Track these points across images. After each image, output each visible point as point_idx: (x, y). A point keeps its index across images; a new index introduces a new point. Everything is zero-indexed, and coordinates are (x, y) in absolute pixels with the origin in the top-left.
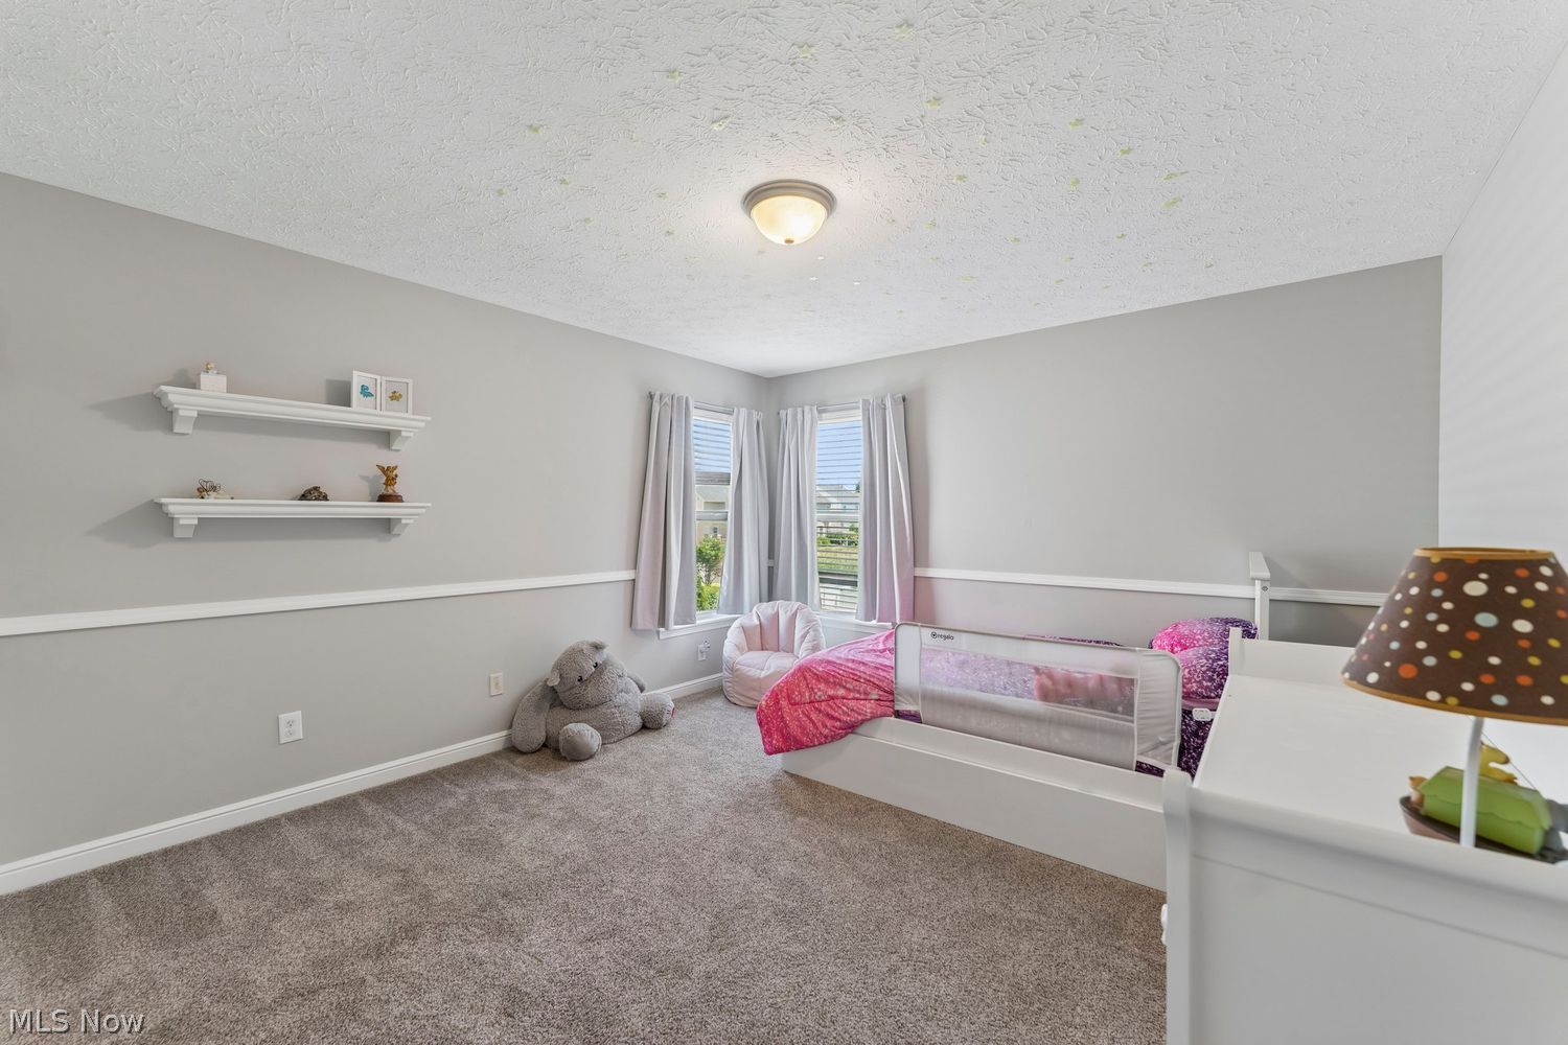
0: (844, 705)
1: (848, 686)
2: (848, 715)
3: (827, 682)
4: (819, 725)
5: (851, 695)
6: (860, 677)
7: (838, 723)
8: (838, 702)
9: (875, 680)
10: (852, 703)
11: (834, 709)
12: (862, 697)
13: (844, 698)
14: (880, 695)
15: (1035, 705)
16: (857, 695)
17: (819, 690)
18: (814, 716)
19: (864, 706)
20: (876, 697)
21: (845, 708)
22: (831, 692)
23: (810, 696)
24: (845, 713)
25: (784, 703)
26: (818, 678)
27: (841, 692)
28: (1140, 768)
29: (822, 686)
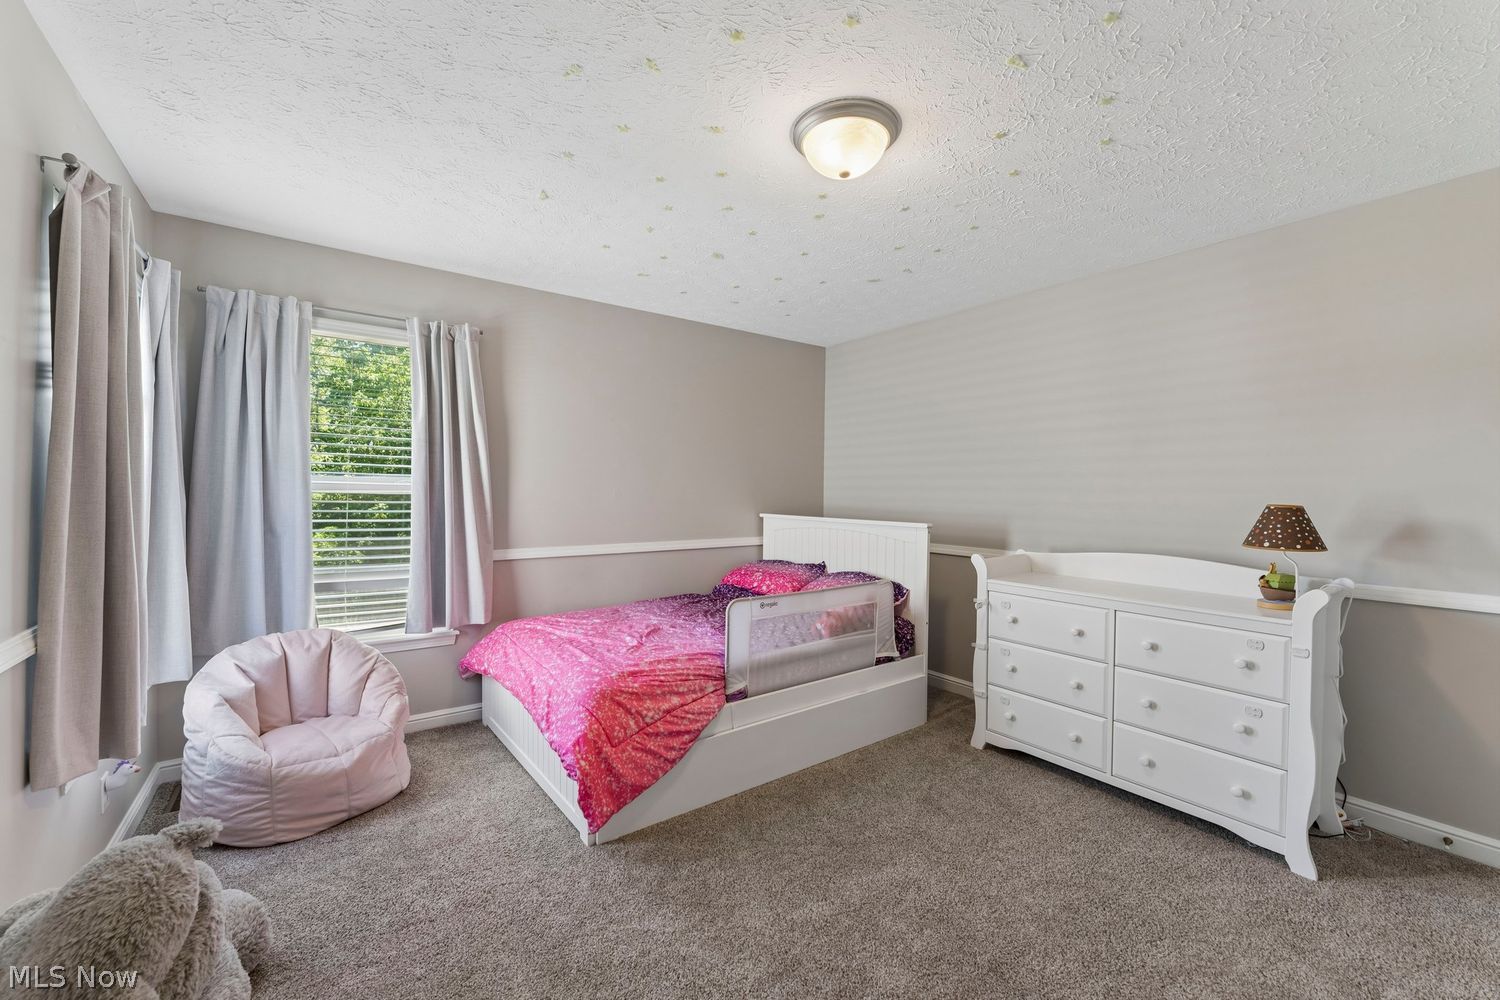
0: (687, 713)
1: (681, 690)
2: (697, 721)
3: (653, 697)
4: (662, 751)
5: (689, 698)
6: (688, 675)
7: (687, 737)
8: (678, 712)
9: (702, 672)
10: (696, 707)
11: (677, 724)
12: (700, 695)
13: (682, 705)
14: (715, 685)
15: (827, 642)
16: (694, 696)
17: (648, 710)
18: (651, 745)
19: (709, 703)
20: (711, 689)
21: (690, 716)
22: (666, 706)
23: (636, 723)
24: (691, 721)
25: (607, 749)
26: (638, 696)
27: (676, 700)
28: (879, 661)
29: (648, 704)
